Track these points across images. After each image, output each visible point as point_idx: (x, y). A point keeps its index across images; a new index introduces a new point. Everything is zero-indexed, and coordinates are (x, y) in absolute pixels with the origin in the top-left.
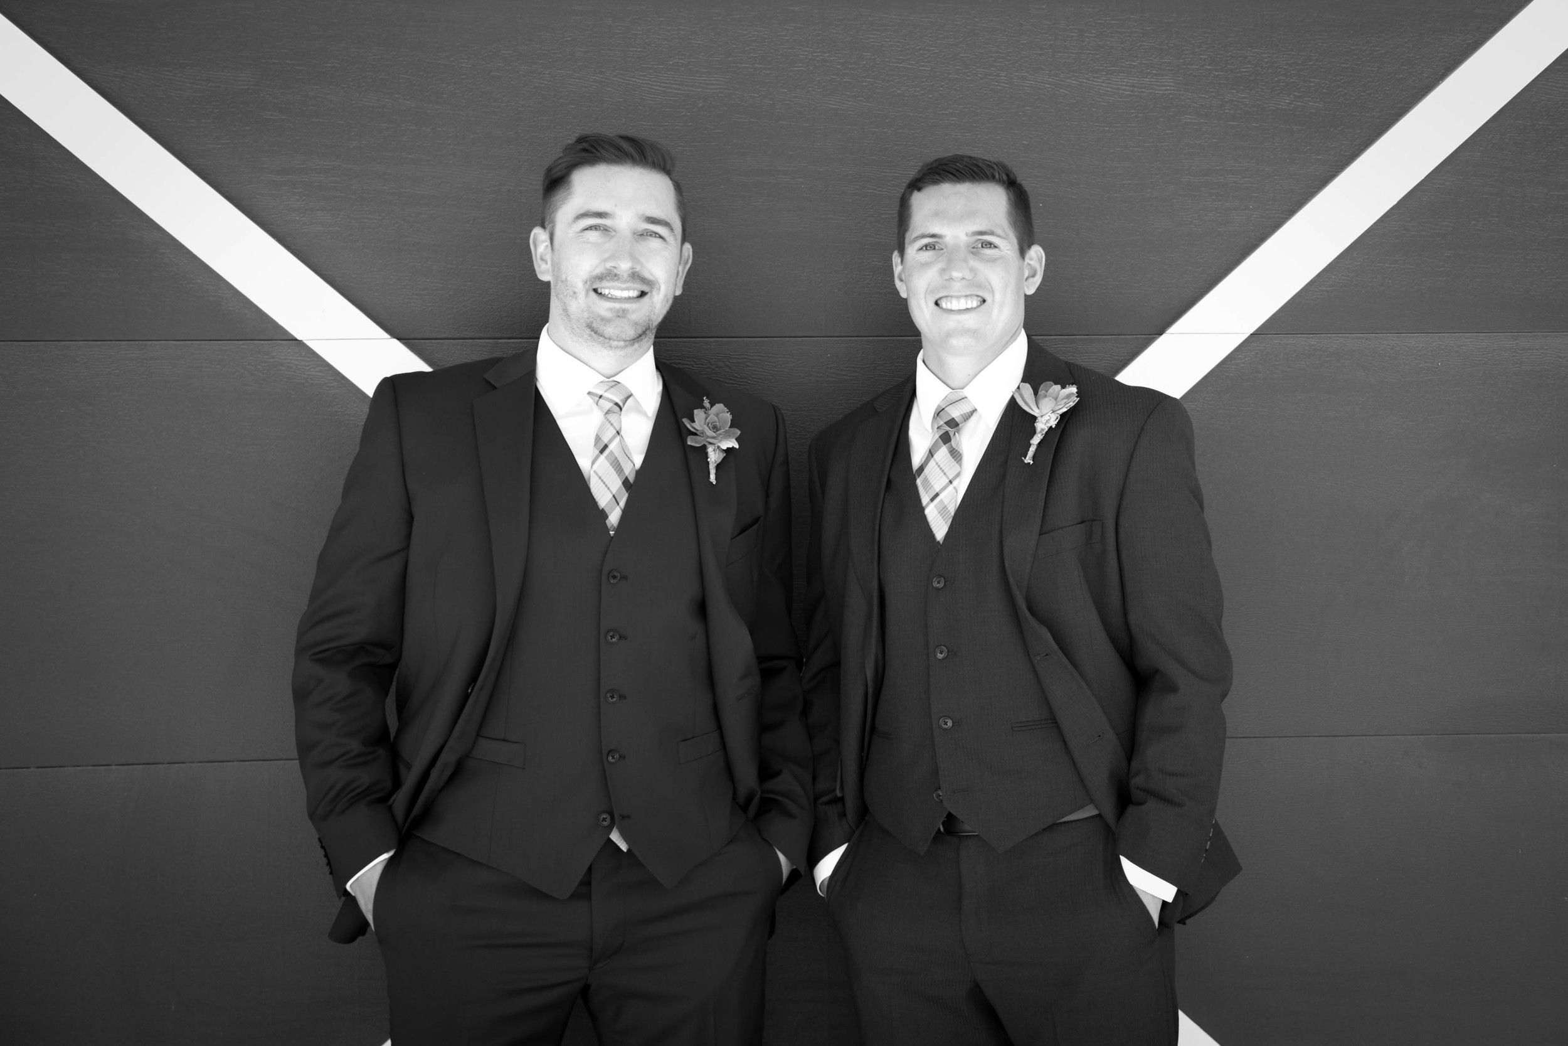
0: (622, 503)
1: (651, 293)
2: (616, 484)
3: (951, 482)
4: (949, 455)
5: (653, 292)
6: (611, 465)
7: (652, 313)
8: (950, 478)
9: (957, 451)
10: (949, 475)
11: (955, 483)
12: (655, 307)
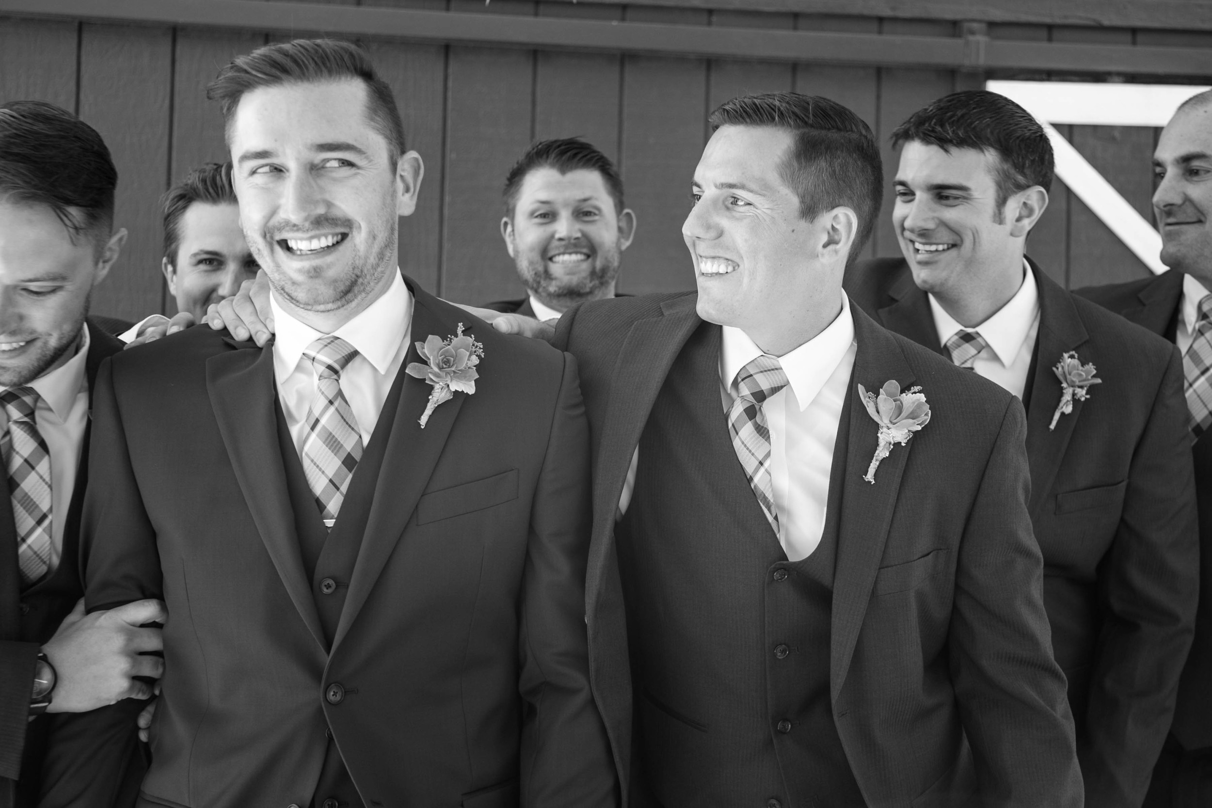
0: (344, 488)
1: (352, 233)
2: (332, 464)
3: (761, 463)
4: (756, 432)
5: (354, 233)
6: (324, 443)
7: (357, 257)
8: (760, 459)
9: (763, 427)
10: (757, 456)
11: (767, 464)
12: (359, 251)
